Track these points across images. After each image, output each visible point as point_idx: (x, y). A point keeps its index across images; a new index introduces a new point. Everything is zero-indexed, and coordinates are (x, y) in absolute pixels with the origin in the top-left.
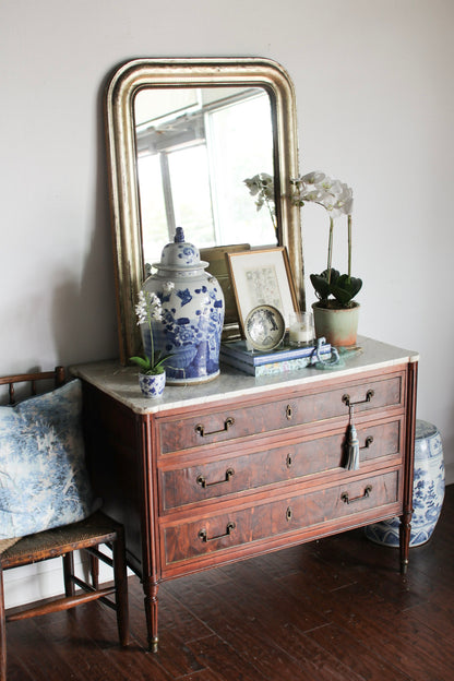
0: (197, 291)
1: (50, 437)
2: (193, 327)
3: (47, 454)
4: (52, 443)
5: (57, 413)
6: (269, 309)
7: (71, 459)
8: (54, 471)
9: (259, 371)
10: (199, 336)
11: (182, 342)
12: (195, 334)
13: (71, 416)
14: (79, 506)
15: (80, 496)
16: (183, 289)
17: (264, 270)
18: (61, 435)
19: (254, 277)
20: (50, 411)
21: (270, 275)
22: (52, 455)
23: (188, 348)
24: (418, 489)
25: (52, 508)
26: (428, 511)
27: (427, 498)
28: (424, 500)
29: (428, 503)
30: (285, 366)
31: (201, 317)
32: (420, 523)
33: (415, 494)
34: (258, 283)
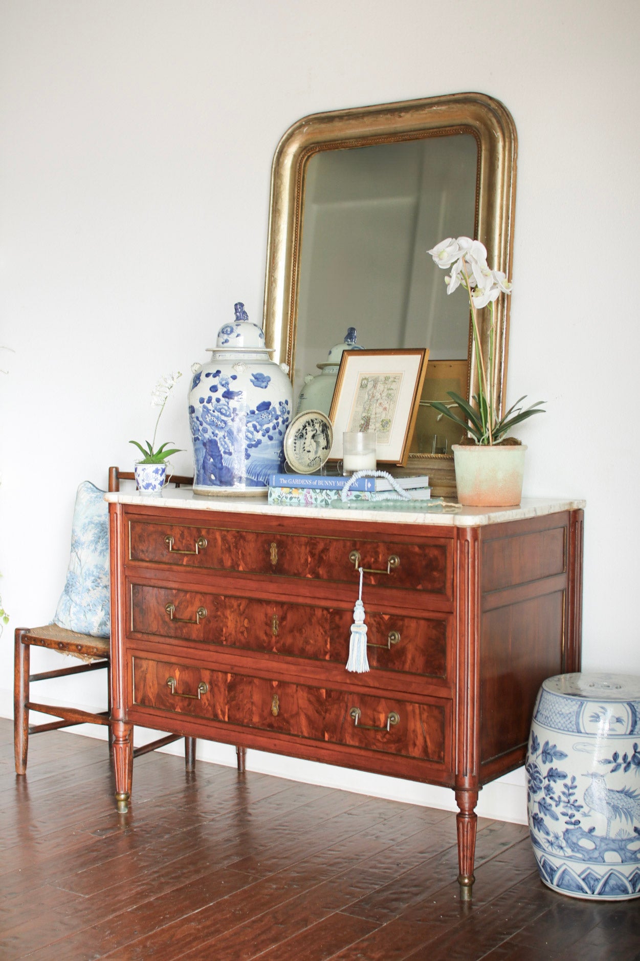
10: (205, 431)
17: (387, 379)
21: (394, 386)
24: (546, 779)
25: (102, 610)
26: (567, 830)
27: (562, 804)
28: (556, 806)
29: (564, 814)
30: (308, 495)
31: (204, 407)
32: (556, 847)
33: (543, 789)
34: (371, 395)
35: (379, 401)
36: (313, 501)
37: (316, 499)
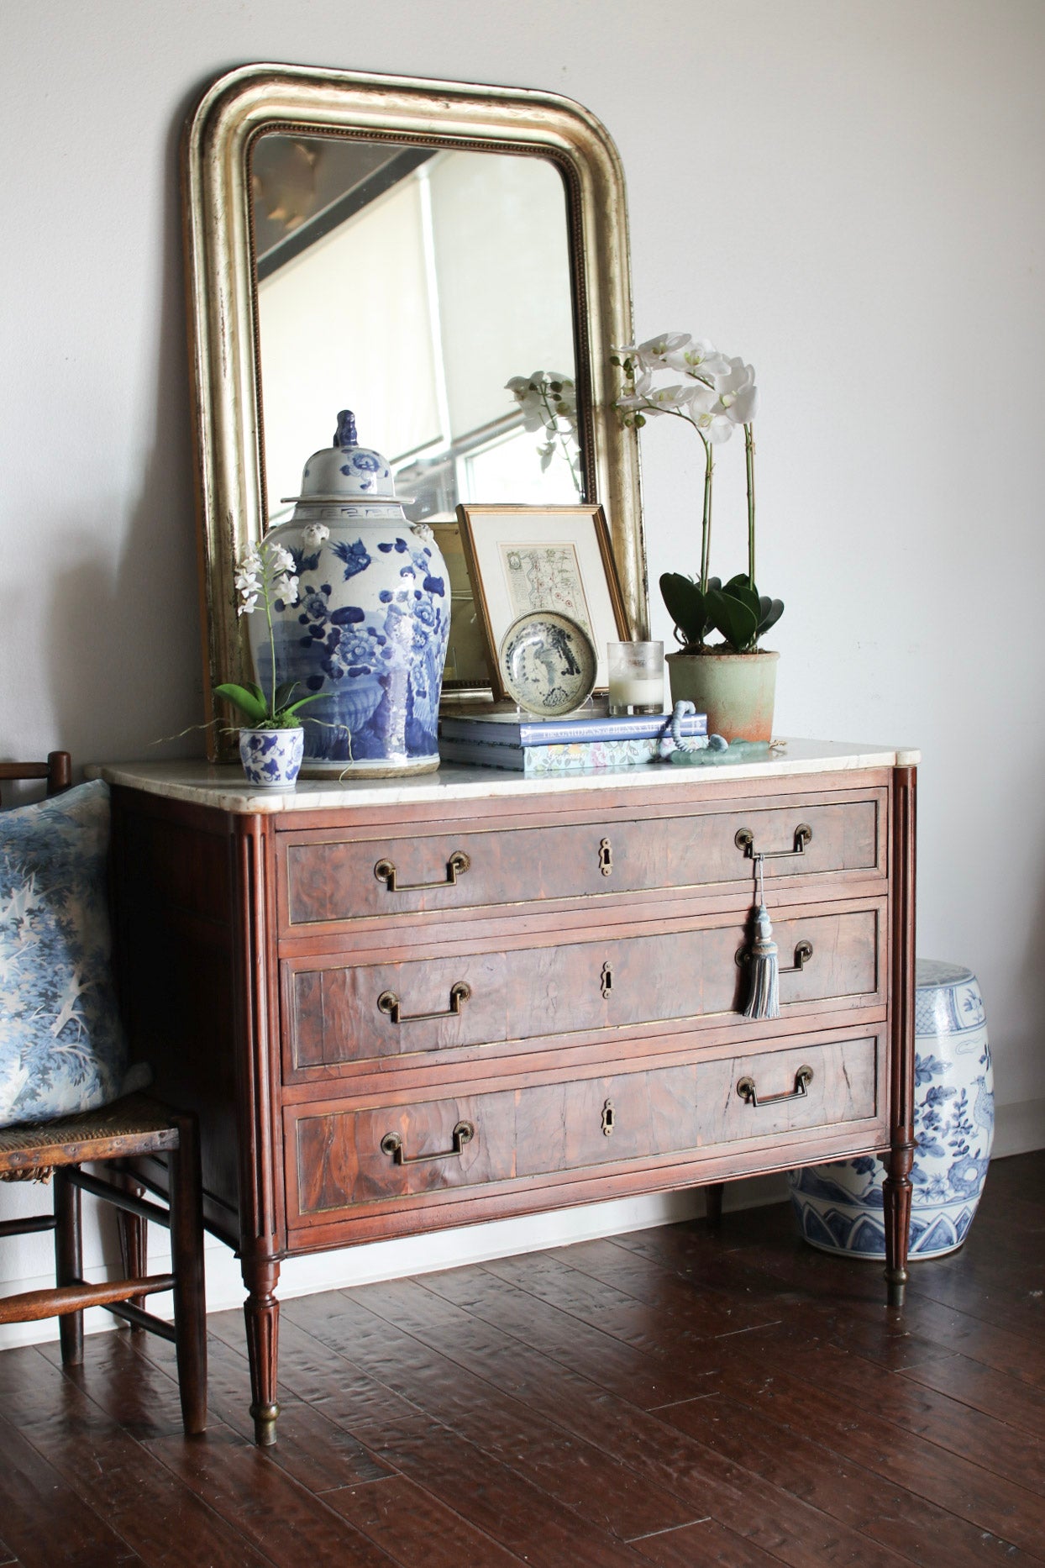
0: (384, 548)
1: (26, 897)
2: (372, 631)
3: (17, 935)
4: (30, 912)
5: (46, 846)
6: (561, 624)
7: (74, 953)
8: (30, 976)
9: (534, 758)
10: (388, 654)
11: (346, 668)
12: (378, 650)
13: (79, 856)
14: (90, 1071)
15: (94, 1046)
16: (350, 541)
17: (550, 553)
18: (53, 895)
19: (526, 565)
20: (29, 840)
21: (567, 565)
22: (28, 938)
23: (361, 682)
24: (926, 1106)
25: (22, 1067)
26: (954, 1166)
27: (951, 1131)
28: (943, 1137)
29: (953, 1144)
30: (598, 753)
31: (392, 608)
32: (934, 1195)
33: (920, 1121)
34: (535, 580)
35: (554, 591)
36: (608, 763)
37: (612, 758)
